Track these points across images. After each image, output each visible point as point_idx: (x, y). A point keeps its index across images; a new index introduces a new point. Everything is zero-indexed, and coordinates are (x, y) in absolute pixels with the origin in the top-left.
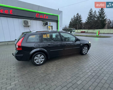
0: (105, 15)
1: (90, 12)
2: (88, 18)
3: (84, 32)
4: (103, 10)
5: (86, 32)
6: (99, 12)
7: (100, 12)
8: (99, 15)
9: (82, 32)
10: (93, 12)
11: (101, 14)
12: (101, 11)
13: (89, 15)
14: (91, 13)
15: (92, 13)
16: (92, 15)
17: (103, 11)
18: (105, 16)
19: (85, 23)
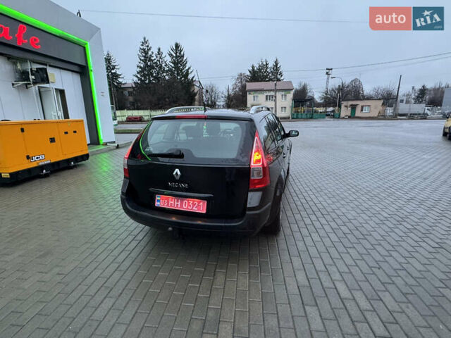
0: (189, 68)
1: (144, 50)
2: (142, 70)
3: (139, 120)
4: (181, 51)
5: (146, 118)
6: (171, 55)
7: (174, 55)
8: (173, 65)
9: (131, 120)
10: (153, 53)
11: (178, 63)
12: (176, 53)
13: (142, 58)
14: (145, 52)
15: (150, 53)
16: (150, 60)
17: (182, 53)
18: (190, 71)
19: (134, 86)
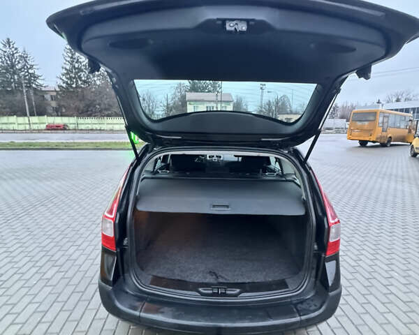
2: (68, 73)
3: (64, 128)
5: (71, 127)
9: (52, 128)
13: (68, 59)
19: (58, 89)
